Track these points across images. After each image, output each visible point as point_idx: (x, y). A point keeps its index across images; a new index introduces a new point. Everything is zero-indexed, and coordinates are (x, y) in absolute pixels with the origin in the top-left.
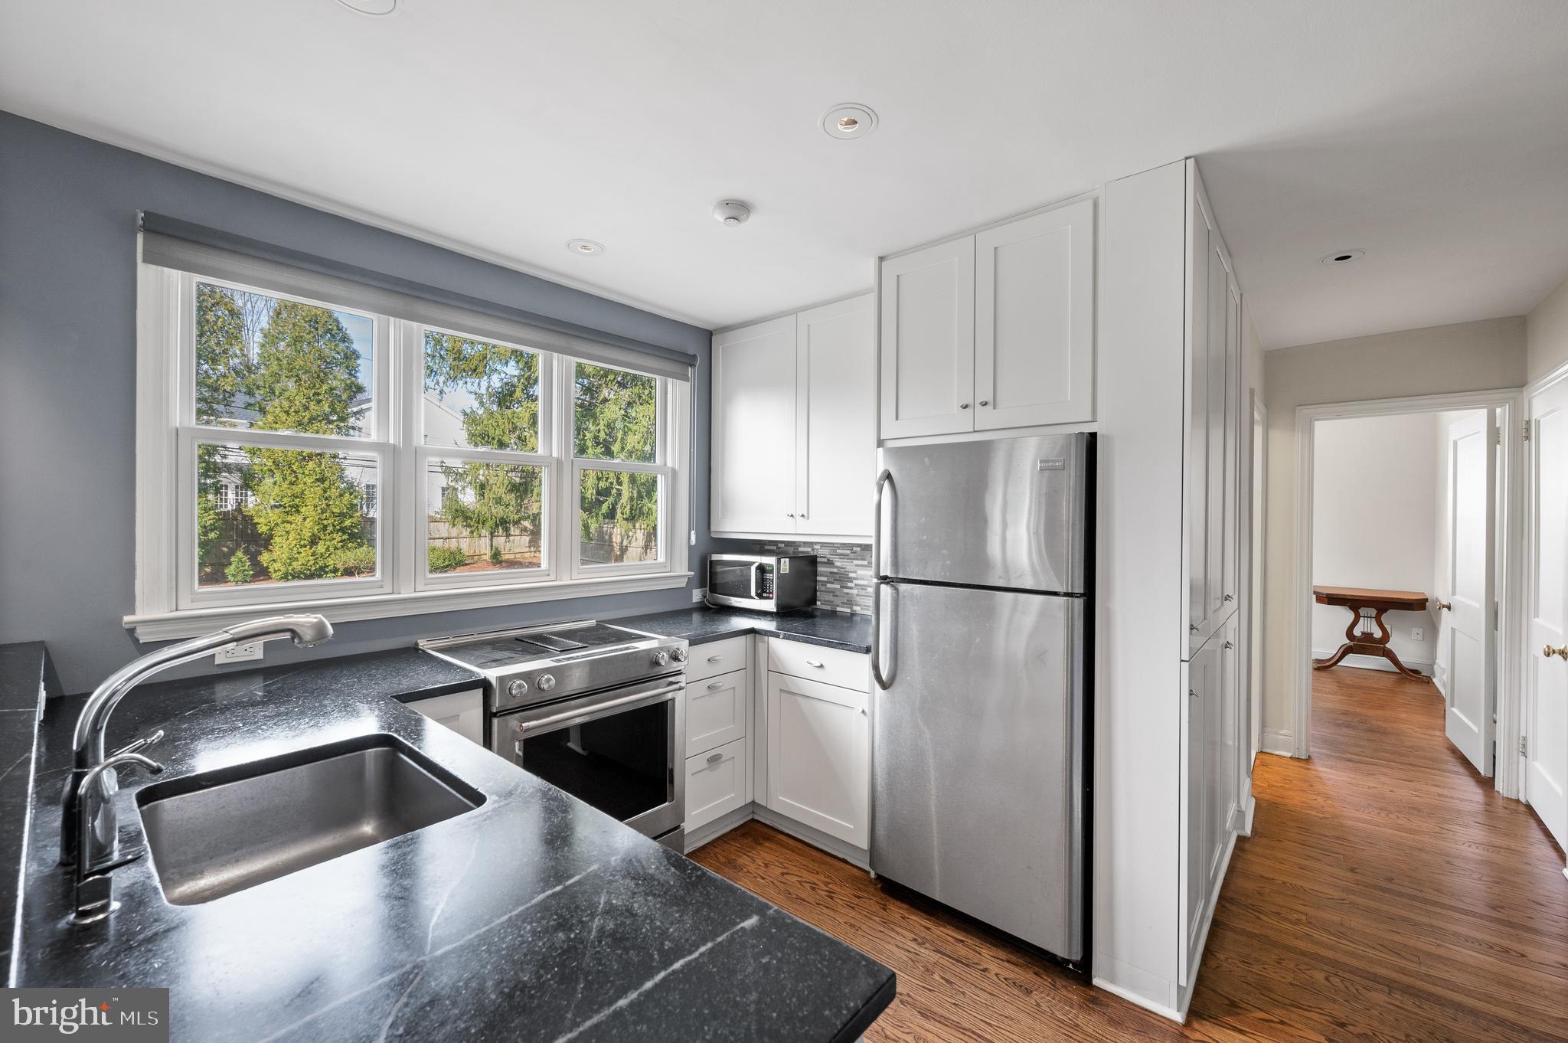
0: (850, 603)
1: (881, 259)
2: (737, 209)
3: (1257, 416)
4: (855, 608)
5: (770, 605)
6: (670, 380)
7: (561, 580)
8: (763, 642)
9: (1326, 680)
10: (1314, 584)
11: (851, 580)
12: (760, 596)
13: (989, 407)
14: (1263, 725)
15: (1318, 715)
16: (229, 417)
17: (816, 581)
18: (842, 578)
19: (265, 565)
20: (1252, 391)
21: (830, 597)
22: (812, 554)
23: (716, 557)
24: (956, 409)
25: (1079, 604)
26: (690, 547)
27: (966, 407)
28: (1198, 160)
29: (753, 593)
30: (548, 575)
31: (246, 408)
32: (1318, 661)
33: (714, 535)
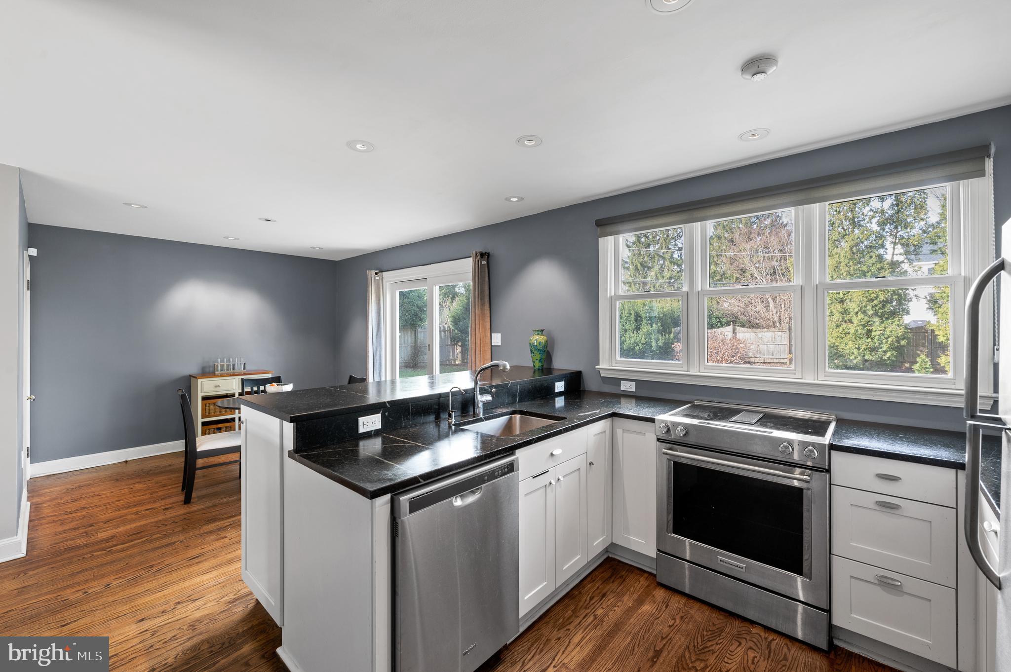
6: (963, 183)
7: (805, 379)
16: (918, 262)
19: (942, 365)
30: (795, 374)
31: (931, 254)
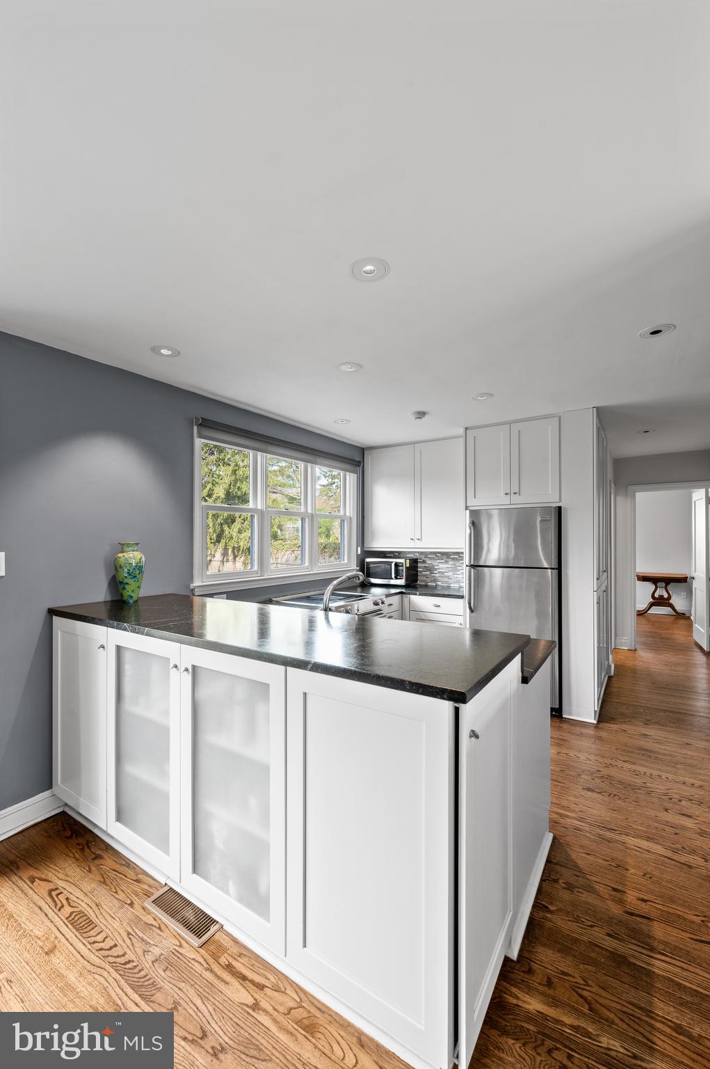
0: (435, 581)
1: (466, 428)
2: (421, 414)
3: (612, 491)
4: (438, 583)
5: (401, 582)
6: (348, 473)
7: (313, 571)
8: (407, 597)
9: (642, 619)
10: (637, 571)
11: (436, 569)
12: (396, 578)
13: (517, 495)
14: (616, 636)
15: (638, 633)
17: (417, 571)
18: (431, 569)
20: (610, 481)
21: (424, 578)
22: (415, 557)
23: (368, 560)
24: (502, 495)
25: (556, 572)
26: (357, 555)
27: (507, 494)
28: (597, 408)
29: (393, 576)
30: (308, 569)
32: (638, 611)
33: (365, 549)
